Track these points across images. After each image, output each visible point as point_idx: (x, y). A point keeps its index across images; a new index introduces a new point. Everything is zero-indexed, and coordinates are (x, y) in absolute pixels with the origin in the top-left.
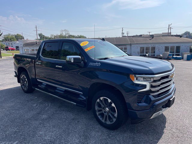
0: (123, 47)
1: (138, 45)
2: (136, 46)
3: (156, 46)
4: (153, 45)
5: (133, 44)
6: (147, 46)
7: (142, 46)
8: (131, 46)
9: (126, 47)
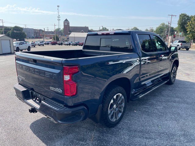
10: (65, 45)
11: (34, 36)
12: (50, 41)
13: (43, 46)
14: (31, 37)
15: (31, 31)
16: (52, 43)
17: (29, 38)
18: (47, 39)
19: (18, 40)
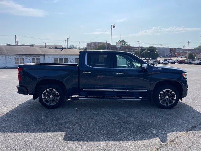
0: (36, 57)
1: (52, 56)
2: (50, 56)
3: (68, 57)
4: (65, 56)
5: (46, 55)
6: (60, 57)
7: (56, 57)
8: (44, 56)
9: (39, 57)
10: (195, 64)
11: (168, 55)
12: (177, 60)
13: (167, 64)
14: (165, 56)
15: (166, 50)
16: (178, 62)
17: (163, 57)
18: (181, 58)
19: (151, 58)
